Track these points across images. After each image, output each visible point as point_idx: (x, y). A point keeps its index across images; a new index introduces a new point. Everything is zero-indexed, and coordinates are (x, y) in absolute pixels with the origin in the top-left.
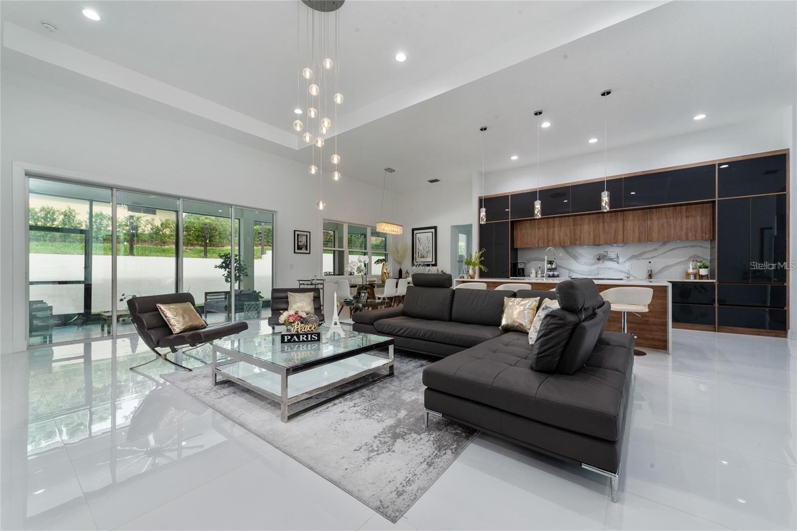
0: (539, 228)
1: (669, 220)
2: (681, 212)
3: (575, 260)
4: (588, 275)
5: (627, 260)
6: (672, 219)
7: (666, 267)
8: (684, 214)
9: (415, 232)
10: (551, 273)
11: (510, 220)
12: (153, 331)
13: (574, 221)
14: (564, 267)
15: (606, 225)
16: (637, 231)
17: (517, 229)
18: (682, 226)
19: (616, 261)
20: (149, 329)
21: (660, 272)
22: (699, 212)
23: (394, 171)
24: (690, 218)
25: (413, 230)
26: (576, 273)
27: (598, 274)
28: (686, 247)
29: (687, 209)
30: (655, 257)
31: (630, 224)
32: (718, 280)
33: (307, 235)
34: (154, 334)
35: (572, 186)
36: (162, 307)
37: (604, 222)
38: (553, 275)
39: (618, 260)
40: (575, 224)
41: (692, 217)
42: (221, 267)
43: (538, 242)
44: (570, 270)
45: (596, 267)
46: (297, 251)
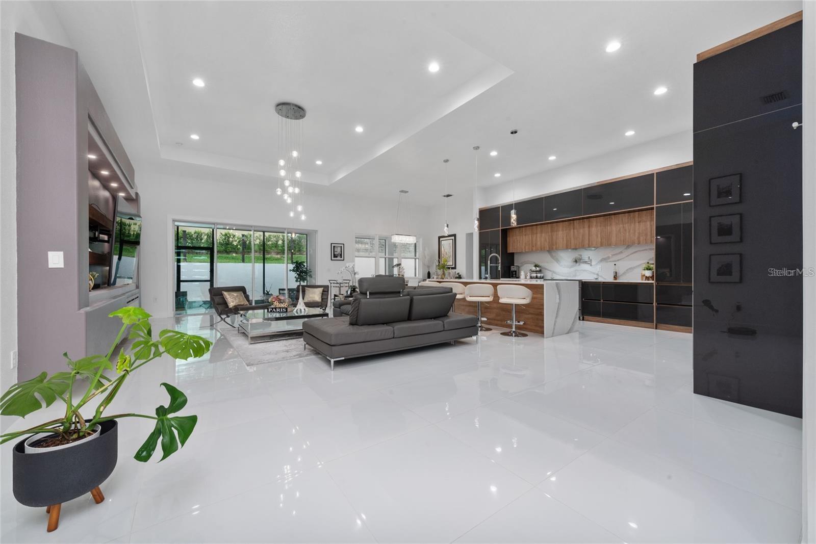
0: (525, 235)
1: (624, 226)
2: (634, 217)
3: (557, 263)
4: (567, 277)
5: (598, 262)
6: (627, 225)
7: (630, 269)
8: (637, 219)
9: (441, 239)
10: (534, 275)
11: (500, 228)
12: (220, 306)
13: (552, 227)
14: (549, 269)
15: (575, 231)
16: (599, 236)
17: (509, 237)
18: (635, 231)
19: (589, 264)
20: (218, 304)
21: (624, 273)
22: (649, 217)
23: (408, 192)
24: (641, 223)
25: (439, 238)
26: (559, 275)
27: (575, 276)
28: (646, 250)
29: (639, 214)
30: (620, 259)
31: (594, 230)
32: (656, 281)
33: (341, 247)
34: (220, 308)
35: (545, 197)
36: (225, 293)
37: (574, 229)
38: (537, 276)
39: (591, 262)
40: (552, 231)
41: (643, 222)
42: (293, 270)
43: (525, 247)
44: (554, 272)
45: (573, 269)
46: (333, 259)
